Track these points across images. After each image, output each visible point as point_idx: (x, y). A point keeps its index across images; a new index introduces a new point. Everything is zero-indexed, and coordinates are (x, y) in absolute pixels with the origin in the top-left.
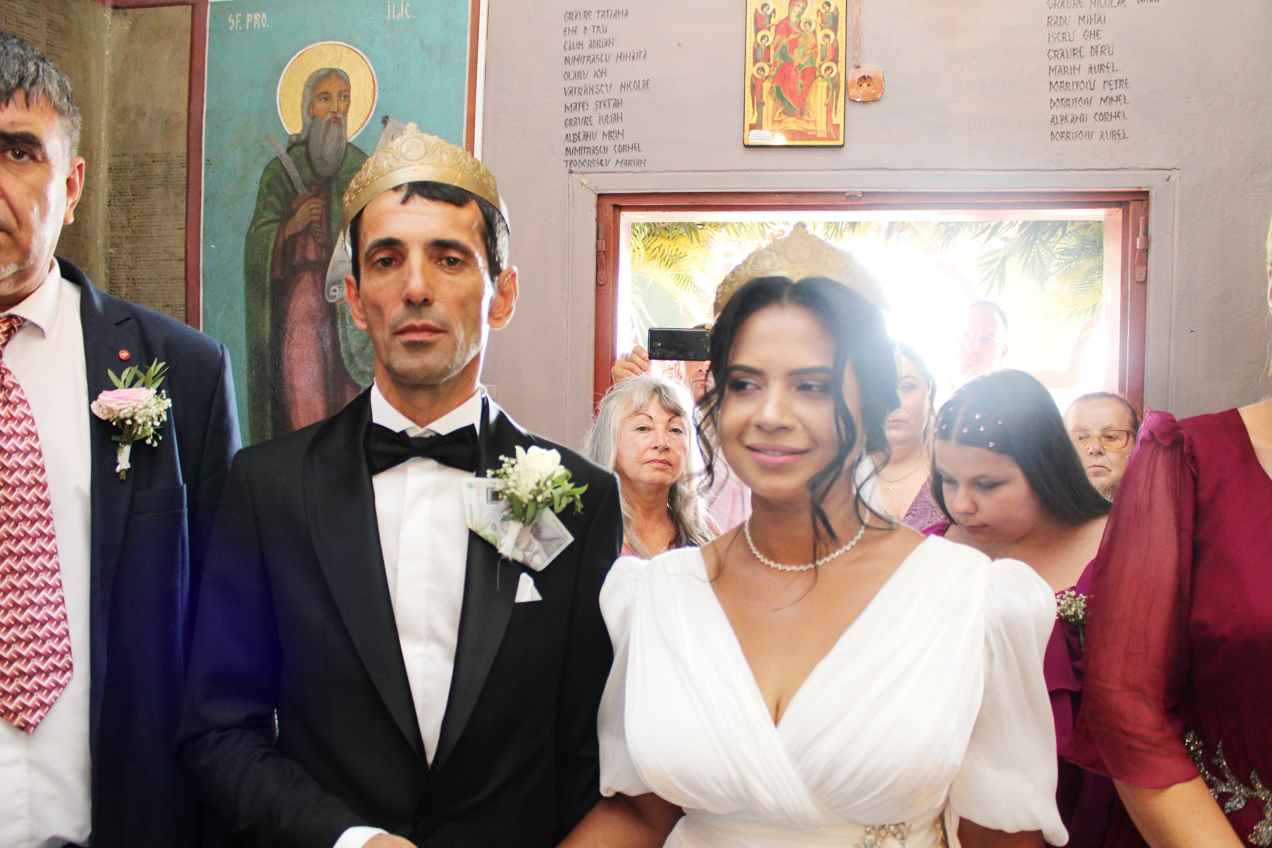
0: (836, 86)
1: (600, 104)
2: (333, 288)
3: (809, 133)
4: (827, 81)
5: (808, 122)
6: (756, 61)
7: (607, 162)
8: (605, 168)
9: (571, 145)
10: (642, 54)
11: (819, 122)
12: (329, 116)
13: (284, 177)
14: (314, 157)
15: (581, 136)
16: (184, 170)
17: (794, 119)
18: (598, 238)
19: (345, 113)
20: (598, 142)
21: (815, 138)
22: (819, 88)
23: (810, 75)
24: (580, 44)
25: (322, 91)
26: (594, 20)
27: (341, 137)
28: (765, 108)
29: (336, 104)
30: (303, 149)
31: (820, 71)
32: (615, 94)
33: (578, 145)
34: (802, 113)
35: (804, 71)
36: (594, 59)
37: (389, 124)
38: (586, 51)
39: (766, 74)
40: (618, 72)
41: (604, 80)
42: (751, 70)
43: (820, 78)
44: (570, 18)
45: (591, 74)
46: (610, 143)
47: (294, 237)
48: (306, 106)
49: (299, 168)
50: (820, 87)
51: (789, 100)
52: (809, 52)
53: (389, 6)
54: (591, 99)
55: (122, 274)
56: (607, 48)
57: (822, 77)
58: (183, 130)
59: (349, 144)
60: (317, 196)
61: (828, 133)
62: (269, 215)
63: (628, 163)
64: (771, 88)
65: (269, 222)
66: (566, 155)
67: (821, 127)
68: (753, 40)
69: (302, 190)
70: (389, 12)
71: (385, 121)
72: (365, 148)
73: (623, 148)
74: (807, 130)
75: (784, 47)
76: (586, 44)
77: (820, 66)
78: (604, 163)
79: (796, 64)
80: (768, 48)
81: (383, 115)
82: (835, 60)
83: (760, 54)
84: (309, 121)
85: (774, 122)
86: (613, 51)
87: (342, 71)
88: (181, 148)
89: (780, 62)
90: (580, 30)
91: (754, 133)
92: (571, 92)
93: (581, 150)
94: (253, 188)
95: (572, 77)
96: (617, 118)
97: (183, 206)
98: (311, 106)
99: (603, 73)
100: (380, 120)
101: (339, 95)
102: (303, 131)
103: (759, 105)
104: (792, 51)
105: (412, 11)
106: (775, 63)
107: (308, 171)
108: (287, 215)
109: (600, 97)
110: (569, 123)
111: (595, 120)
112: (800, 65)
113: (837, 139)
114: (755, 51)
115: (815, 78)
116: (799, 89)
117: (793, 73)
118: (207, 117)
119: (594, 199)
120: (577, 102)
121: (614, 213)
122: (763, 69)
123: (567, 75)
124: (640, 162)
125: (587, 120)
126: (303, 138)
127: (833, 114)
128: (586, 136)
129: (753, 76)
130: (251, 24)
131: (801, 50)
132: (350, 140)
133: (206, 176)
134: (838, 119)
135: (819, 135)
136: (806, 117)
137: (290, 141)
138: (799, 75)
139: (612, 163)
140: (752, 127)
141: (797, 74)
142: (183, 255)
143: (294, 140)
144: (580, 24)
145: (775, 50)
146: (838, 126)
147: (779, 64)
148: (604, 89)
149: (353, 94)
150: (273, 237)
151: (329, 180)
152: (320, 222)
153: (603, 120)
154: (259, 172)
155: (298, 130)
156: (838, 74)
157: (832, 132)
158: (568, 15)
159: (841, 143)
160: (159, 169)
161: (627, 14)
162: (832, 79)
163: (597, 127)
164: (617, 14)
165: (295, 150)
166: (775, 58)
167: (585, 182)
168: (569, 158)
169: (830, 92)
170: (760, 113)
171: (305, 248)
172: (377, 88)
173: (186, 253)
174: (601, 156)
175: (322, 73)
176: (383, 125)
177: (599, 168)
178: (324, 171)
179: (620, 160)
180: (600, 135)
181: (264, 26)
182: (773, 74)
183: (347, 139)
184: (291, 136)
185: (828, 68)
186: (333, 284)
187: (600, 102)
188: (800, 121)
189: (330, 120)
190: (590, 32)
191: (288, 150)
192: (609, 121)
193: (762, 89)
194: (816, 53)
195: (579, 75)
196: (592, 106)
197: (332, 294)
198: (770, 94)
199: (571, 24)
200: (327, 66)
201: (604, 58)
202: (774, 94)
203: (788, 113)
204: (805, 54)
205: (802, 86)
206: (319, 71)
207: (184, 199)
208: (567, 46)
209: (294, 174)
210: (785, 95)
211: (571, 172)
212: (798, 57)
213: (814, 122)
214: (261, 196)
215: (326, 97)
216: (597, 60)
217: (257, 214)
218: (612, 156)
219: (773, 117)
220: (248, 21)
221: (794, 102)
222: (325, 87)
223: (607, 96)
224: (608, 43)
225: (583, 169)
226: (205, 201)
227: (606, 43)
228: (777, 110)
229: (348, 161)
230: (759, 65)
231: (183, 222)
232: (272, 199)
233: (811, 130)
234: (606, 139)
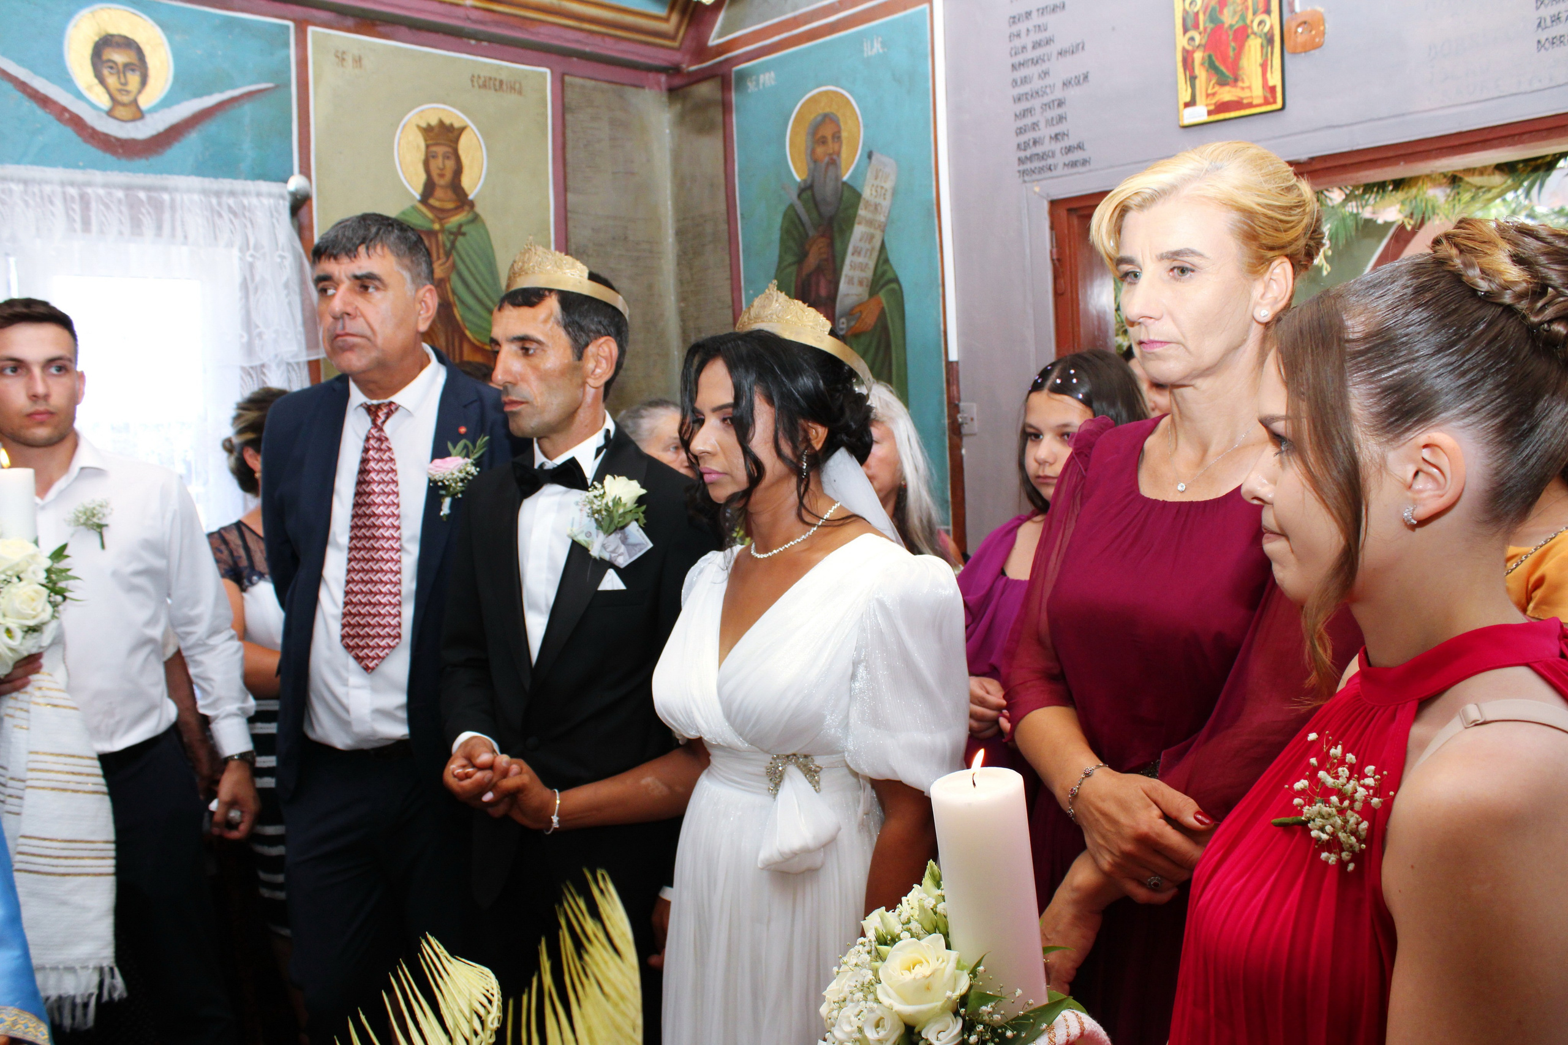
0: (1270, 41)
1: (1046, 106)
2: (843, 320)
3: (1245, 101)
4: (1261, 37)
5: (1243, 88)
6: (1185, 31)
7: (1056, 167)
8: (1054, 173)
9: (1022, 154)
10: (1081, 46)
11: (1254, 87)
12: (826, 159)
13: (797, 221)
14: (818, 197)
15: (1031, 143)
16: (725, 227)
17: (1227, 88)
18: (1052, 247)
19: (839, 154)
20: (1047, 146)
21: (1250, 105)
22: (1253, 48)
23: (1242, 34)
24: (1024, 48)
25: (820, 133)
26: (1036, 20)
27: (838, 178)
28: (1197, 82)
29: (831, 146)
30: (809, 193)
31: (1252, 28)
32: (1058, 94)
33: (1028, 153)
34: (1236, 79)
35: (1236, 31)
36: (1037, 62)
37: (874, 158)
38: (1030, 54)
39: (1197, 42)
40: (1062, 69)
41: (1048, 81)
42: (1182, 41)
43: (1252, 36)
44: (1014, 22)
45: (1036, 76)
46: (1057, 146)
47: (809, 276)
48: (809, 151)
49: (808, 211)
50: (1254, 45)
51: (1223, 68)
52: (1239, 8)
53: (865, 44)
54: (1036, 103)
55: (691, 324)
56: (1048, 47)
57: (1255, 34)
58: (723, 189)
59: (844, 183)
60: (823, 236)
61: (1265, 98)
62: (790, 259)
63: (1074, 164)
64: (1203, 58)
65: (790, 265)
66: (1019, 165)
67: (1257, 92)
68: (1181, 9)
69: (812, 233)
70: (865, 49)
71: (870, 156)
72: (857, 186)
73: (1069, 150)
74: (1242, 99)
75: (1213, 9)
76: (1029, 47)
77: (1252, 22)
78: (1052, 168)
79: (1226, 26)
80: (1197, 14)
81: (867, 150)
82: (1268, 11)
83: (1190, 23)
84: (812, 165)
85: (1208, 95)
86: (1053, 49)
87: (832, 113)
88: (722, 207)
89: (1210, 26)
90: (1023, 34)
91: (1189, 110)
92: (1019, 99)
93: (1030, 159)
94: (776, 235)
95: (1019, 83)
96: (1061, 119)
97: (727, 258)
98: (813, 151)
99: (1046, 73)
100: (866, 156)
101: (833, 137)
102: (808, 175)
103: (1193, 79)
104: (1221, 12)
105: (884, 44)
106: (1205, 29)
107: (815, 215)
108: (802, 257)
109: (1046, 99)
110: (1020, 131)
111: (1042, 125)
112: (1231, 26)
113: (1275, 102)
114: (1184, 20)
115: (1248, 37)
116: (1231, 54)
117: (1224, 37)
118: (739, 175)
119: (1045, 206)
120: (1025, 108)
121: (1068, 219)
122: (1192, 39)
123: (1015, 83)
124: (1085, 162)
125: (1035, 126)
126: (809, 182)
127: (1269, 75)
128: (1035, 143)
129: (1184, 50)
130: (764, 84)
131: (1231, 8)
132: (845, 178)
133: (742, 228)
134: (1275, 79)
135: (1255, 102)
136: (1240, 84)
137: (799, 187)
138: (1231, 37)
139: (1060, 166)
140: (1187, 105)
141: (1228, 36)
142: (730, 303)
143: (802, 186)
144: (1022, 27)
145: (1204, 13)
146: (1273, 89)
147: (1209, 30)
148: (1048, 91)
149: (844, 134)
150: (794, 278)
151: (831, 219)
152: (826, 260)
153: (1050, 123)
154: (778, 221)
155: (804, 177)
156: (1272, 27)
157: (1269, 95)
158: (1012, 20)
159: (1279, 105)
160: (709, 228)
161: (1064, 7)
162: (1266, 34)
163: (1045, 132)
164: (1054, 9)
165: (804, 195)
166: (1205, 23)
167: (1037, 189)
168: (1022, 167)
169: (1265, 51)
170: (1193, 87)
171: (818, 284)
172: (861, 125)
173: (733, 301)
174: (1050, 161)
175: (819, 118)
176: (867, 160)
177: (1049, 174)
178: (827, 211)
179: (1067, 162)
180: (1047, 140)
181: (773, 83)
182: (1204, 42)
183: (842, 177)
184: (799, 183)
185: (1260, 23)
186: (841, 316)
187: (1045, 105)
188: (1233, 90)
189: (828, 165)
190: (1032, 33)
191: (799, 196)
192: (1055, 122)
193: (1193, 61)
194: (1247, 8)
195: (1025, 80)
196: (1038, 110)
197: (841, 326)
198: (1202, 64)
199: (1015, 29)
200: (821, 112)
201: (1046, 58)
202: (1206, 64)
203: (1222, 83)
204: (1235, 12)
205: (1234, 49)
206: (815, 118)
207: (727, 251)
208: (1013, 53)
209: (805, 217)
210: (1217, 64)
211: (1025, 182)
212: (1229, 18)
213: (1249, 88)
214: (782, 241)
215: (823, 141)
216: (1040, 61)
217: (781, 258)
218: (1060, 159)
219: (1207, 90)
220: (761, 81)
221: (1227, 68)
222: (821, 133)
223: (1051, 97)
224: (1049, 41)
225: (1035, 177)
226: (744, 251)
227: (1047, 43)
228: (1210, 81)
229: (844, 199)
230: (1189, 35)
231: (728, 273)
232: (791, 244)
233: (1247, 98)
234: (1053, 142)
